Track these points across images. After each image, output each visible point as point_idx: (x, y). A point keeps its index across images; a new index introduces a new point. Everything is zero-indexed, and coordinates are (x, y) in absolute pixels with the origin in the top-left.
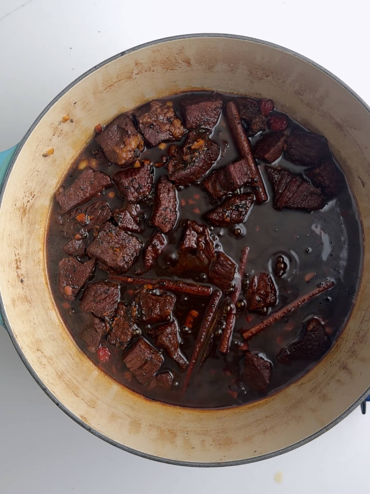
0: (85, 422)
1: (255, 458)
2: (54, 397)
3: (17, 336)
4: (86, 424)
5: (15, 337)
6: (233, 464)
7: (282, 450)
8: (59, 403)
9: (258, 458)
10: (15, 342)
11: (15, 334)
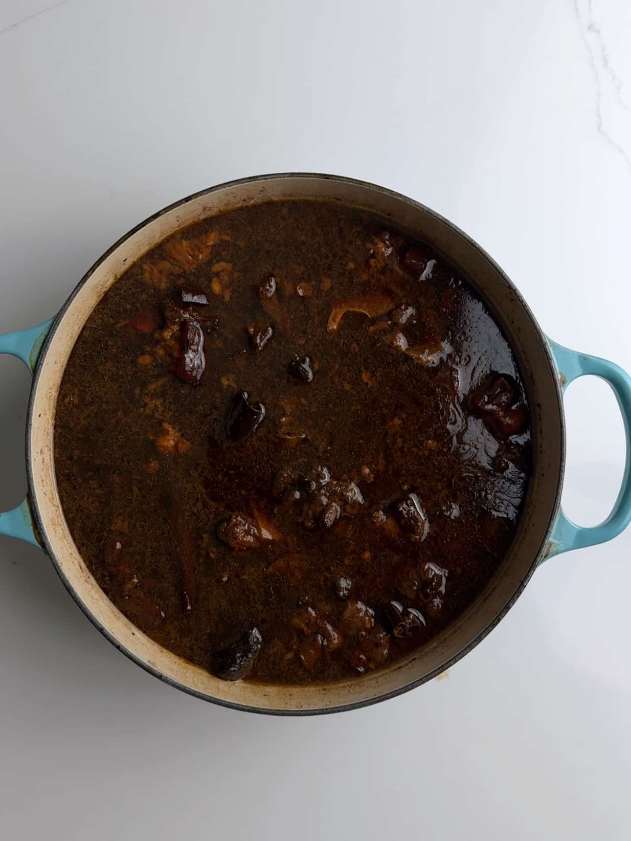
0: (153, 667)
1: (367, 701)
2: (114, 638)
3: (61, 563)
4: (155, 670)
5: (60, 565)
6: (341, 710)
7: (400, 689)
8: (121, 646)
9: (371, 701)
10: (60, 571)
11: (60, 561)
